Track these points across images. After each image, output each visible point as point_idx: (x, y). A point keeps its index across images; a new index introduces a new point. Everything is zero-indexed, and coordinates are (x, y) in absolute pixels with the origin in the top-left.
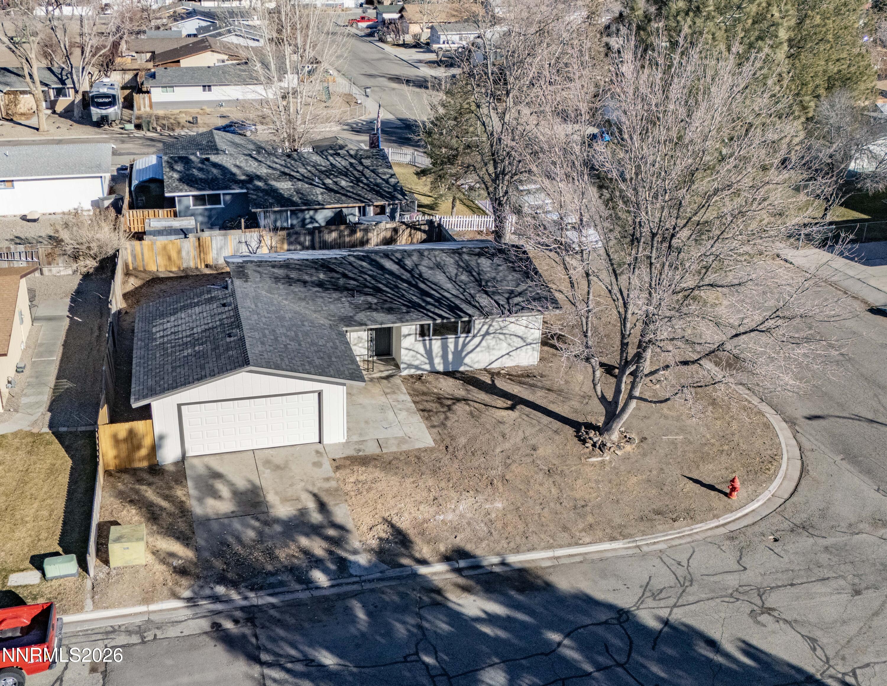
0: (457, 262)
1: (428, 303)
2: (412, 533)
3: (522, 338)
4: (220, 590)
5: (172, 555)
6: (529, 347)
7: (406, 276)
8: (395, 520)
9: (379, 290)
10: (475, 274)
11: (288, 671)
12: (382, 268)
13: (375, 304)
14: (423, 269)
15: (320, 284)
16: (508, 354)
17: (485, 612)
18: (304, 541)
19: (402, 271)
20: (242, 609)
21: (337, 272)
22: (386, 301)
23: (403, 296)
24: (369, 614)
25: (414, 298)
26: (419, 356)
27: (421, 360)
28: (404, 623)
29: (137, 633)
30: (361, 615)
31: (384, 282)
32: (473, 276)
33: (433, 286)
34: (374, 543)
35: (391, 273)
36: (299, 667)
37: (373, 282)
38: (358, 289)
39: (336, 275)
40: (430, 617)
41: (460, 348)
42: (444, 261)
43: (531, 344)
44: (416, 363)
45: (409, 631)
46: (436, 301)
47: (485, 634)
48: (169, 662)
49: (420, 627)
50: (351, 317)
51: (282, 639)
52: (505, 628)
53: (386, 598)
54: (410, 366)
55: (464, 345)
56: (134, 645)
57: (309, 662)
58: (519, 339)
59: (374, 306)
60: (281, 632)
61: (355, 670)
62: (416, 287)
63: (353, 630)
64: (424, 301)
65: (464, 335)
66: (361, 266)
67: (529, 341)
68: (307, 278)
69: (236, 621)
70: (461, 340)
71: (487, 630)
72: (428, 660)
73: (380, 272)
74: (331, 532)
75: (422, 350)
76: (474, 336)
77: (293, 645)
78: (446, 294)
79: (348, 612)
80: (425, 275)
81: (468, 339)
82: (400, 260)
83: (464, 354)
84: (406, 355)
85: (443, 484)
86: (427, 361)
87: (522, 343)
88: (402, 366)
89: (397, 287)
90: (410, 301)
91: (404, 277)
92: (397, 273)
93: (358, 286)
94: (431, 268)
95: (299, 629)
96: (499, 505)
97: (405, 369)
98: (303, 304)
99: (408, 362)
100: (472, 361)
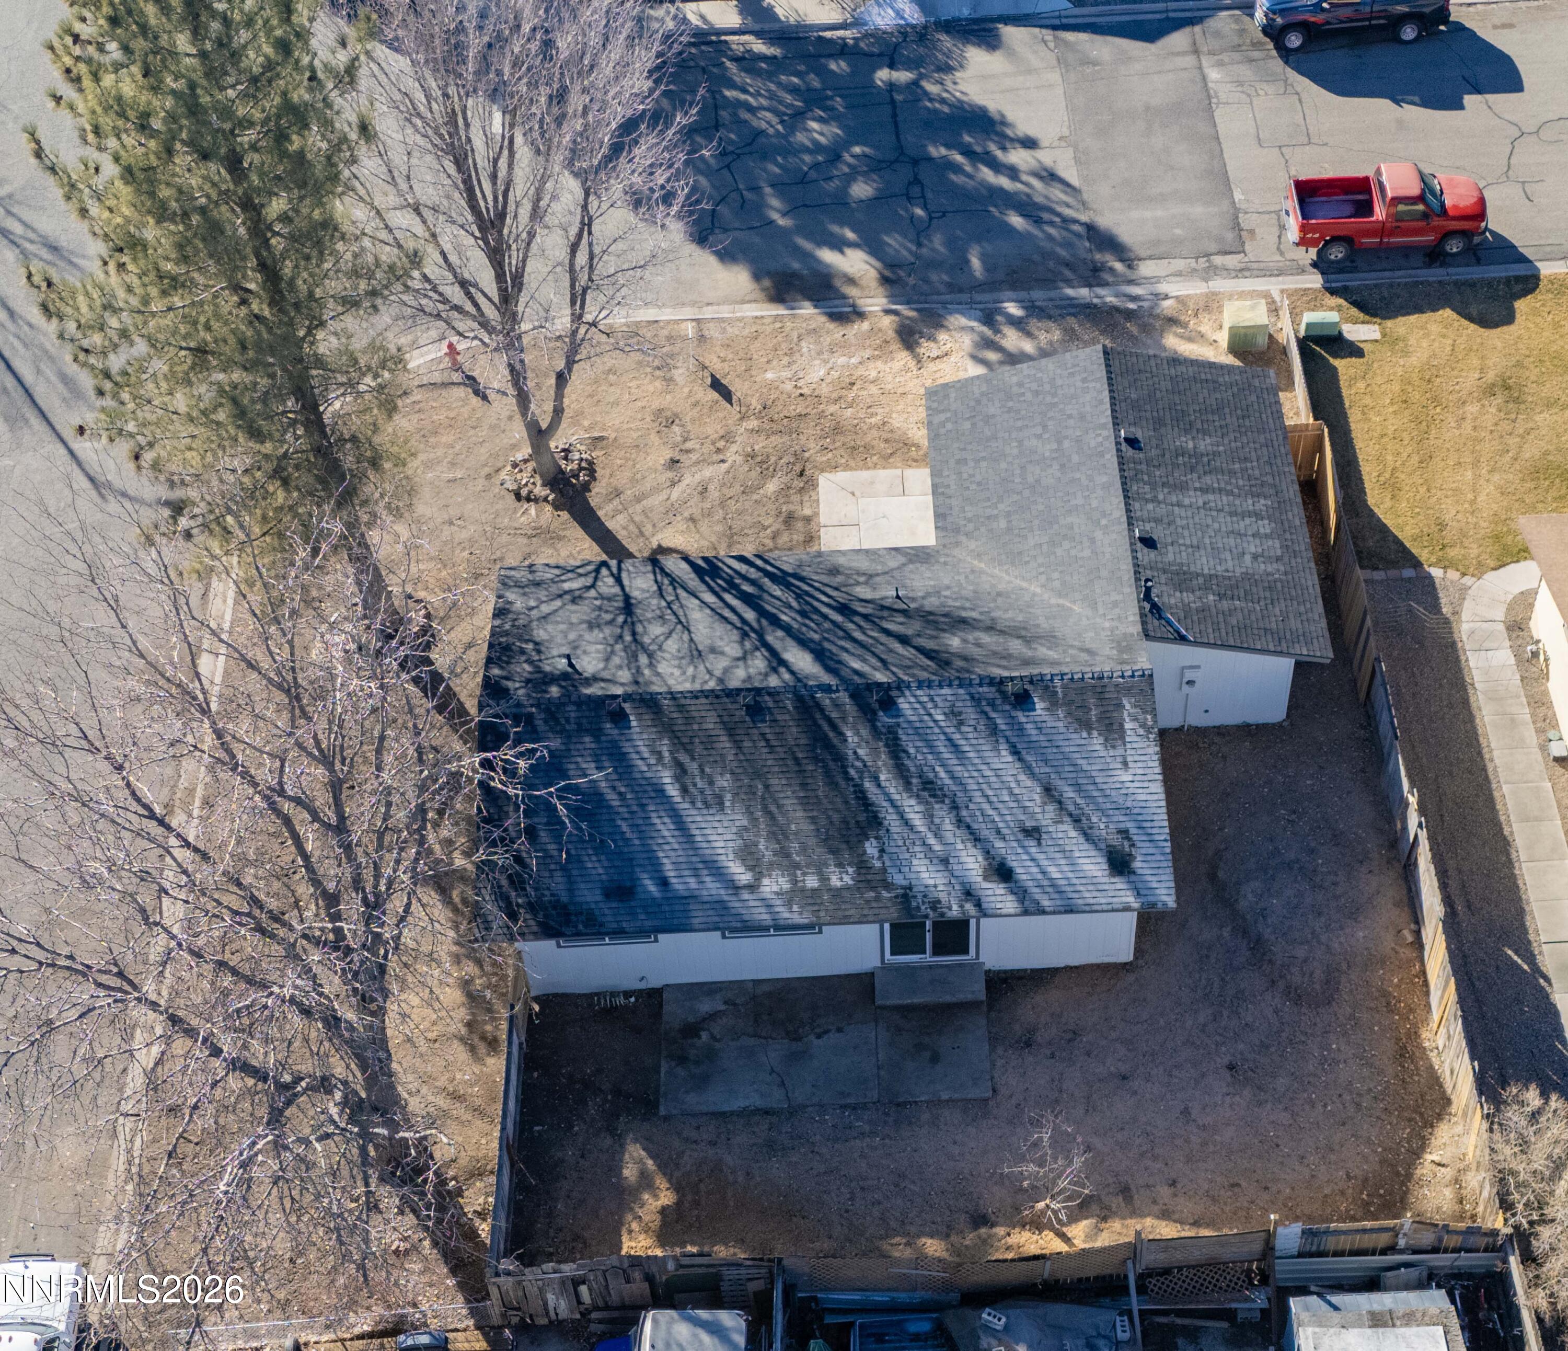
0: (651, 665)
1: (753, 582)
2: (896, 346)
4: (1132, 306)
5: (1190, 340)
7: (775, 637)
8: (912, 364)
9: (844, 609)
10: (628, 638)
11: (1058, 215)
12: (820, 655)
13: (858, 583)
14: (733, 650)
15: (960, 623)
17: (842, 252)
18: (1028, 347)
19: (777, 645)
20: (1105, 284)
21: (920, 650)
22: (836, 589)
23: (798, 597)
24: (967, 262)
25: (778, 593)
28: (933, 250)
29: (1216, 267)
30: (976, 263)
31: (827, 625)
32: (634, 634)
33: (727, 613)
34: (942, 336)
35: (803, 643)
36: (1046, 216)
37: (850, 626)
38: (885, 613)
39: (922, 642)
40: (905, 253)
42: (679, 667)
45: (931, 241)
46: (736, 587)
47: (854, 230)
48: (1178, 231)
49: (919, 245)
50: (911, 561)
51: (1061, 245)
52: (832, 234)
53: (945, 278)
56: (1217, 253)
57: (1038, 221)
59: (862, 579)
60: (1063, 253)
61: (992, 209)
62: (762, 613)
63: (989, 247)
64: (760, 587)
66: (864, 661)
68: (985, 638)
69: (1112, 269)
71: (850, 235)
72: (919, 212)
73: (826, 645)
74: (992, 356)
77: (1050, 238)
78: (709, 598)
79: (989, 268)
80: (735, 635)
82: (775, 670)
85: (832, 409)
89: (803, 614)
90: (788, 586)
91: (780, 633)
92: (790, 642)
93: (882, 618)
94: (713, 650)
95: (1046, 255)
96: (770, 375)
98: (1001, 587)
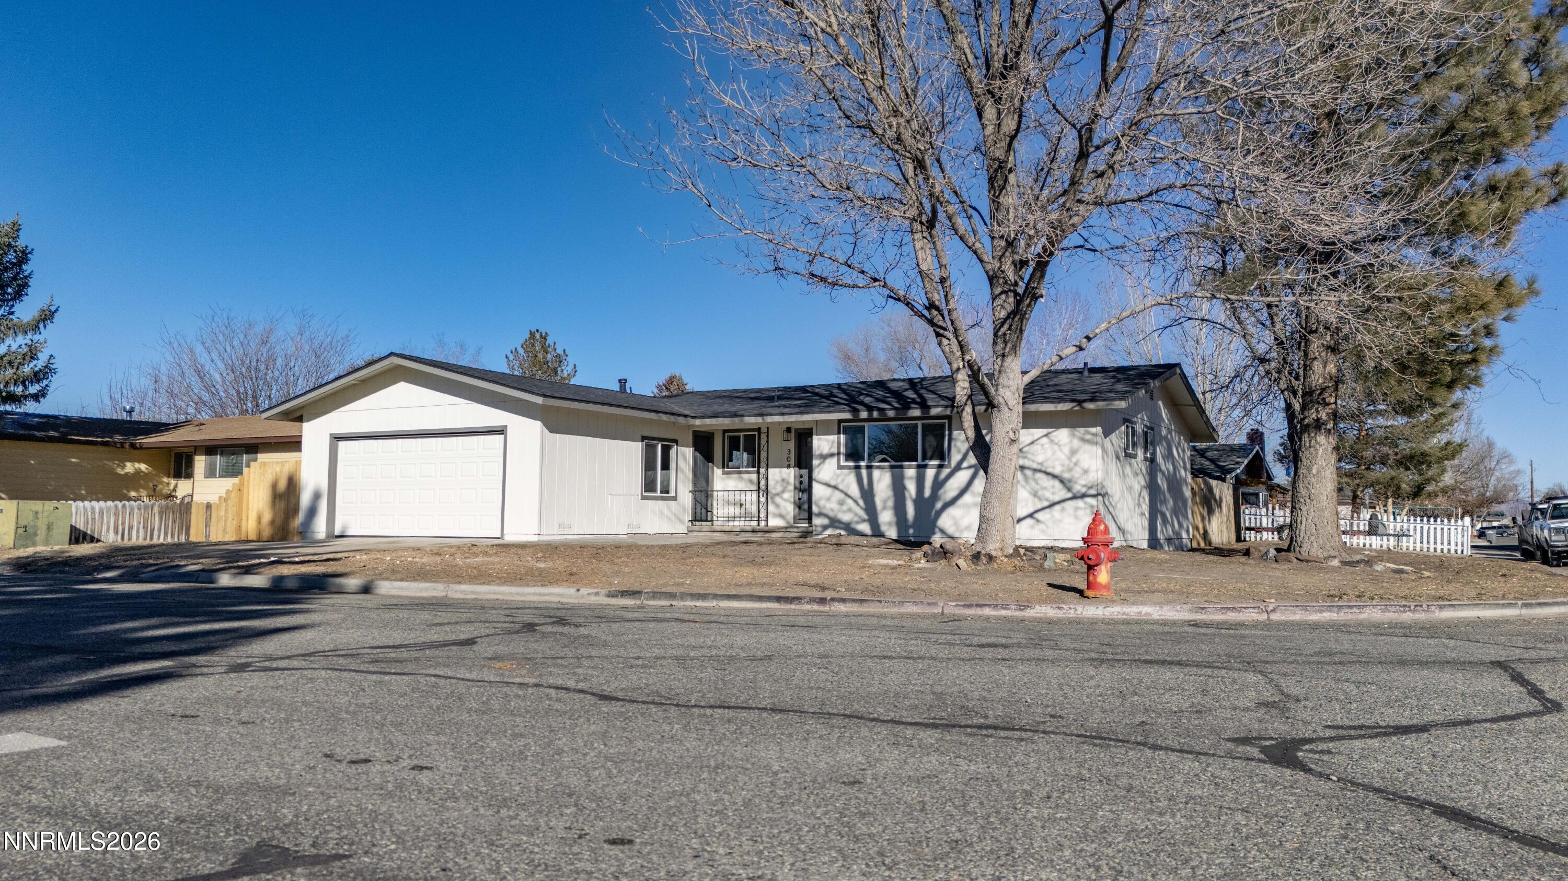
3: (1062, 481)
6: (1080, 503)
16: (1031, 516)
26: (850, 501)
27: (852, 512)
41: (927, 493)
43: (1084, 496)
44: (846, 517)
54: (834, 522)
55: (938, 485)
58: (1057, 483)
65: (935, 462)
67: (1078, 488)
70: (930, 473)
75: (854, 490)
76: (958, 468)
81: (946, 471)
83: (939, 505)
84: (828, 499)
86: (866, 517)
87: (1063, 494)
88: (817, 521)
97: (825, 528)
99: (831, 514)
100: (956, 524)
